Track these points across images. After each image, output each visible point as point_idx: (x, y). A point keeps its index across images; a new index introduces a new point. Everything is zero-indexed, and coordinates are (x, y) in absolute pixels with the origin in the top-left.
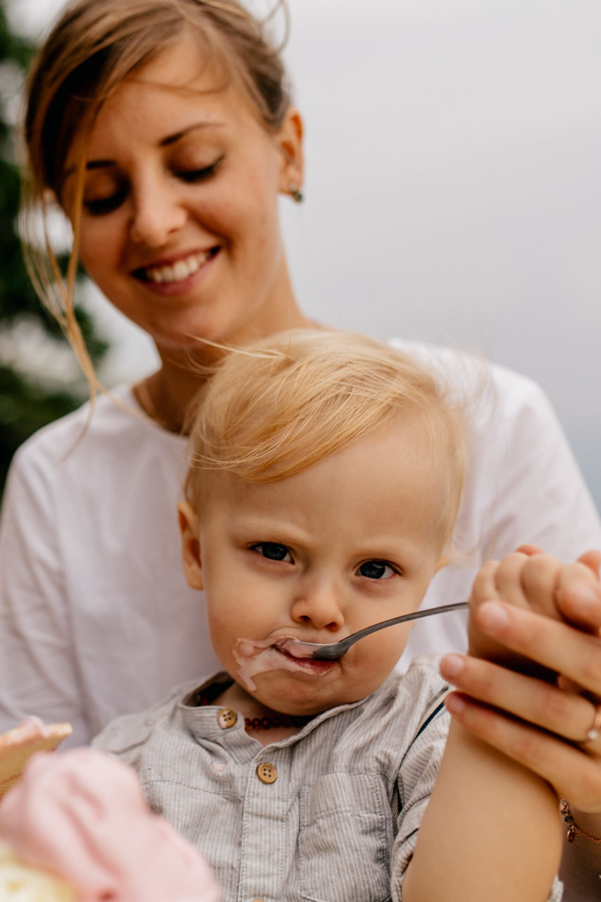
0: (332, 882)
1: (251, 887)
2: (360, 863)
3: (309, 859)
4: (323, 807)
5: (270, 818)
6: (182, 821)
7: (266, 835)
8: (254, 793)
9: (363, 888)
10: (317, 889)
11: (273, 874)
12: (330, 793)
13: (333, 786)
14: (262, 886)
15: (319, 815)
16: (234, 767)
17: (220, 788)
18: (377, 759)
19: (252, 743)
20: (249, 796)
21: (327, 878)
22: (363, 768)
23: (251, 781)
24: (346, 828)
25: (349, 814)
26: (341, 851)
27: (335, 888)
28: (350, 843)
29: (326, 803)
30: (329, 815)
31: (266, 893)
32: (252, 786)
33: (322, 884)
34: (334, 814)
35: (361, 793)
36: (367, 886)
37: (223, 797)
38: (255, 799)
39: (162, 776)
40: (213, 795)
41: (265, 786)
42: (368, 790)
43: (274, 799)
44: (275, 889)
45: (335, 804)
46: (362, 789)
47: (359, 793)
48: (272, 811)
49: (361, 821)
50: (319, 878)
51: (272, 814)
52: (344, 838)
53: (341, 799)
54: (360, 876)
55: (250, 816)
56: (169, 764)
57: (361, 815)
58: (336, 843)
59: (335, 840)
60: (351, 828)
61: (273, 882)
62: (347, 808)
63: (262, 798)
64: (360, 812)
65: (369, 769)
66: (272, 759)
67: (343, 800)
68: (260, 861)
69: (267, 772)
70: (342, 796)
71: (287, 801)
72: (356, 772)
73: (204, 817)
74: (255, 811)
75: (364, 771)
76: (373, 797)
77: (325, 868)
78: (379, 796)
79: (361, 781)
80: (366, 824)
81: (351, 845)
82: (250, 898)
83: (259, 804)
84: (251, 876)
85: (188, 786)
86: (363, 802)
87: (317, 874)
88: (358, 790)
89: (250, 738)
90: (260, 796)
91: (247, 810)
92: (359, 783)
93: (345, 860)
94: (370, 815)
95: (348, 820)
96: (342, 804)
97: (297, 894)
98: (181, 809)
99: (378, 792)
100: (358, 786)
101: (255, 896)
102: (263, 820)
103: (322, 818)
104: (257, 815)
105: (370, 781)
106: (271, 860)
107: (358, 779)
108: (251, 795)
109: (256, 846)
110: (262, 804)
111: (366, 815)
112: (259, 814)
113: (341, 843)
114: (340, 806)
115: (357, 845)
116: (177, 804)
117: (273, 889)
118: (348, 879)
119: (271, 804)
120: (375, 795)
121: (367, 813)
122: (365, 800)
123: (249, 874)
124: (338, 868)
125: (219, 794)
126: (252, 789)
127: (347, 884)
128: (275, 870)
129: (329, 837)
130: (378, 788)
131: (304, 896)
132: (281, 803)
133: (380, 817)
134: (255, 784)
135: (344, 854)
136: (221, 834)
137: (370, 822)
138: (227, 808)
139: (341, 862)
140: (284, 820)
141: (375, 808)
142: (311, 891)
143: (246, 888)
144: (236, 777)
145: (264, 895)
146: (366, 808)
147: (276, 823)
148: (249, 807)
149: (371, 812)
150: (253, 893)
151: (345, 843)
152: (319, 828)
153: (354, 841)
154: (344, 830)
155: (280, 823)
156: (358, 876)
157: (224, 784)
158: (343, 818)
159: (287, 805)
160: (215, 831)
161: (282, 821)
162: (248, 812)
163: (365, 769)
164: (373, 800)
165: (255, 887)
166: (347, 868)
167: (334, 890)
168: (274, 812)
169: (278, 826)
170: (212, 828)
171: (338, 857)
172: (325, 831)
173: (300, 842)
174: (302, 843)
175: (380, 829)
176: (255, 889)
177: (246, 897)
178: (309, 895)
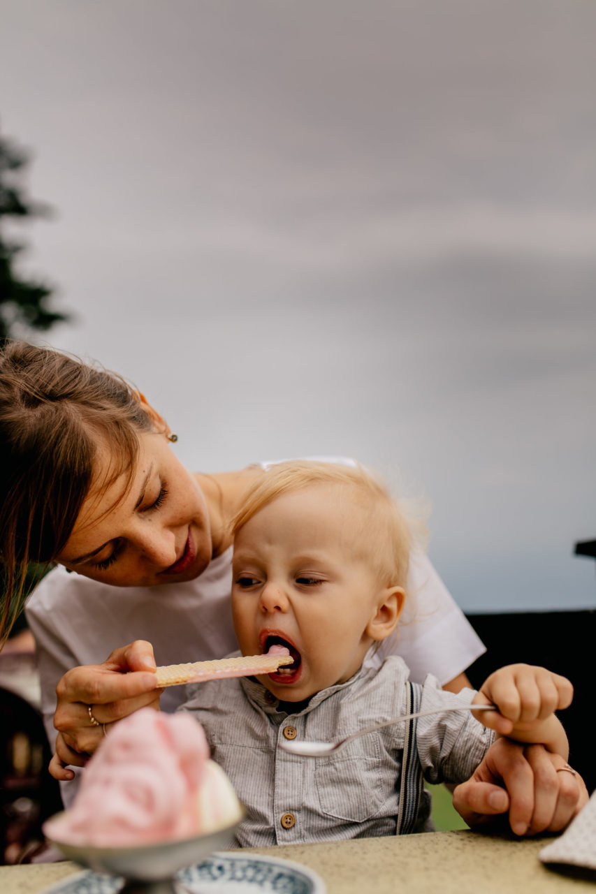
1: (282, 805)
3: (324, 787)
5: (292, 761)
7: (289, 771)
9: (363, 808)
10: (333, 808)
11: (295, 795)
14: (289, 803)
15: (336, 760)
17: (260, 744)
18: (378, 723)
21: (341, 801)
23: (280, 739)
25: (356, 761)
30: (343, 761)
31: (292, 807)
32: (281, 742)
33: (337, 804)
34: (346, 760)
35: (367, 745)
36: (366, 807)
37: (261, 750)
39: (221, 741)
40: (253, 749)
41: (288, 741)
42: (372, 742)
45: (348, 754)
46: (368, 742)
49: (366, 762)
50: (335, 801)
53: (352, 751)
55: (280, 761)
56: (225, 732)
57: (365, 759)
61: (296, 800)
64: (367, 757)
66: (293, 724)
68: (286, 788)
69: (290, 732)
74: (283, 758)
76: (374, 747)
77: (339, 795)
78: (378, 747)
80: (369, 764)
84: (282, 798)
86: (368, 751)
87: (333, 798)
88: (365, 743)
92: (366, 739)
94: (372, 759)
96: (353, 754)
99: (378, 744)
100: (365, 741)
101: (284, 811)
102: (288, 763)
103: (338, 762)
104: (284, 761)
105: (373, 737)
106: (295, 787)
107: (365, 736)
109: (284, 780)
111: (370, 759)
114: (352, 756)
122: (369, 749)
123: (280, 796)
125: (258, 748)
128: (296, 793)
129: (342, 775)
130: (378, 742)
133: (378, 760)
134: (282, 740)
136: (261, 776)
137: (372, 763)
138: (263, 757)
141: (375, 754)
142: (329, 809)
143: (279, 806)
144: (270, 736)
145: (290, 810)
146: (370, 755)
148: (279, 756)
149: (373, 757)
150: (283, 809)
152: (336, 769)
155: (299, 764)
157: (262, 741)
160: (258, 774)
162: (278, 759)
164: (375, 749)
165: (285, 804)
169: (297, 766)
170: (255, 772)
172: (340, 771)
173: (317, 776)
174: (319, 777)
175: (378, 767)
176: (284, 807)
177: (279, 813)
178: (328, 811)
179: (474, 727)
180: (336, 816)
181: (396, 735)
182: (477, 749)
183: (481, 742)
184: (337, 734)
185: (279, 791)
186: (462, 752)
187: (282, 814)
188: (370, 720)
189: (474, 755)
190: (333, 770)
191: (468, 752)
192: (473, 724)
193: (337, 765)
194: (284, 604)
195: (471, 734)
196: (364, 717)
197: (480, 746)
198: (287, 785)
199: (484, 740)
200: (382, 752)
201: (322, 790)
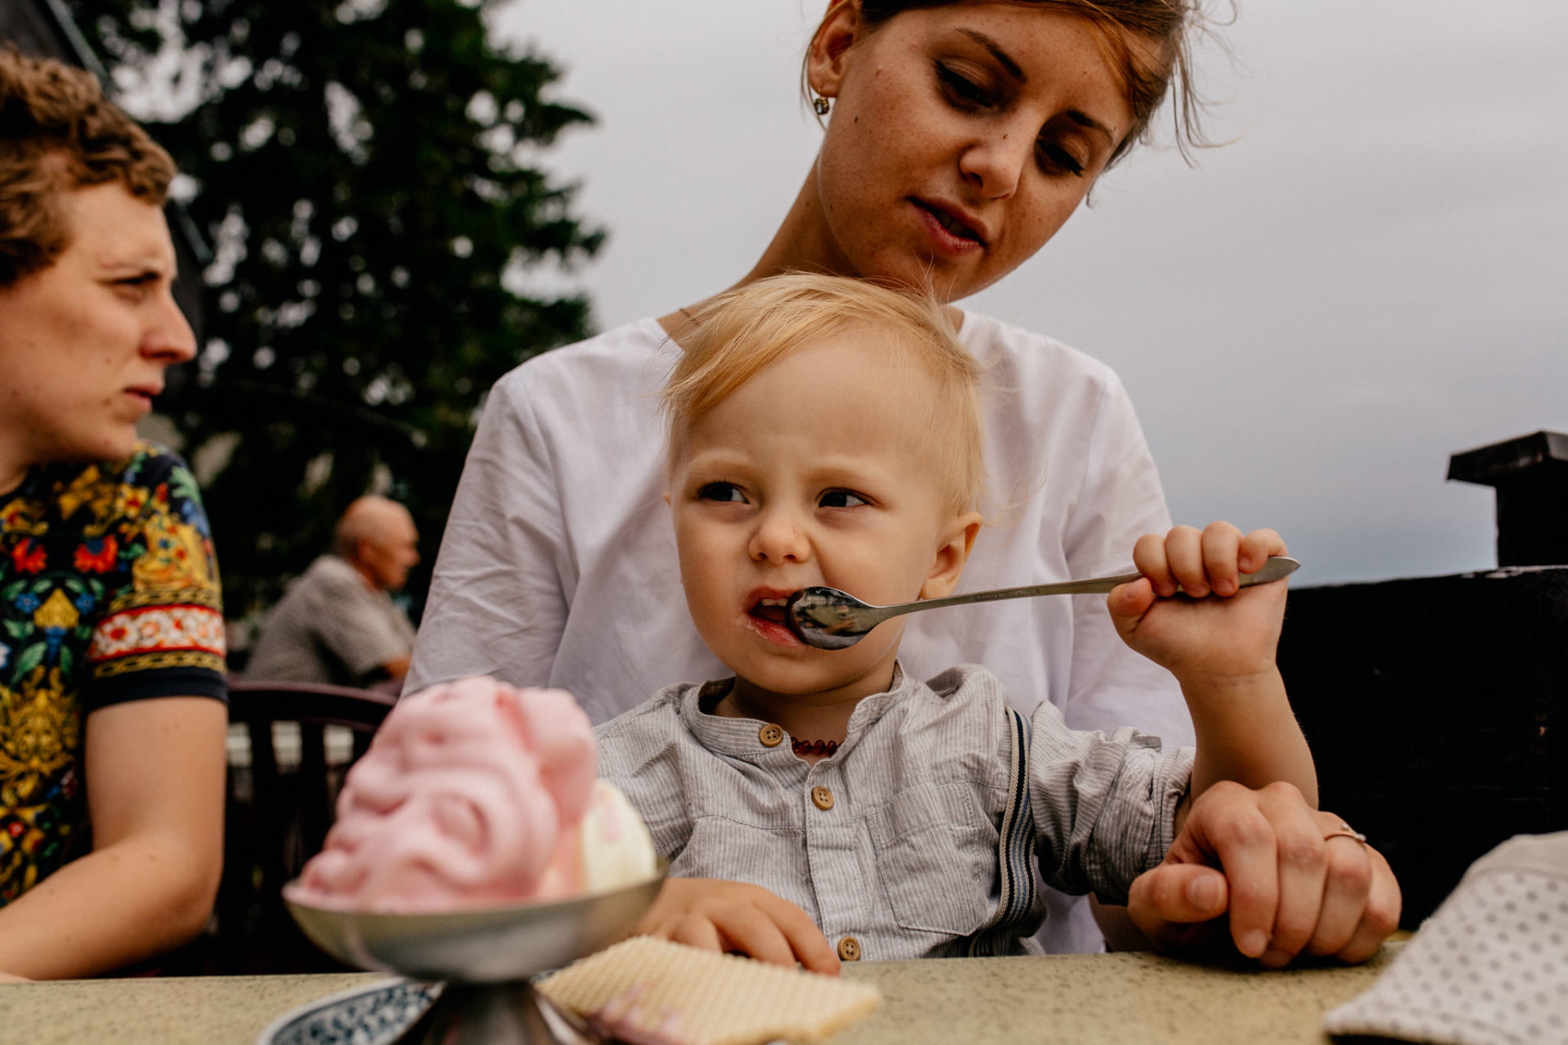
0: (938, 905)
1: (836, 922)
2: (962, 881)
3: (897, 884)
4: (914, 822)
5: (837, 848)
6: (728, 870)
7: (837, 867)
8: (815, 822)
9: (968, 908)
10: (918, 916)
11: (856, 906)
12: (921, 805)
13: (923, 797)
14: (848, 920)
15: (910, 832)
16: (785, 794)
17: (768, 822)
18: (965, 765)
19: (799, 764)
20: (811, 826)
21: (930, 901)
22: (951, 776)
23: (809, 810)
24: (945, 842)
25: (945, 827)
26: (943, 868)
27: (942, 911)
28: (952, 858)
29: (918, 817)
30: (923, 830)
31: (853, 927)
32: (812, 815)
33: (925, 909)
34: (928, 829)
35: (951, 803)
36: (971, 906)
37: (772, 833)
38: (818, 829)
39: (704, 811)
40: (760, 831)
41: (824, 813)
42: (958, 800)
43: (837, 826)
44: (862, 922)
45: (929, 818)
46: (952, 799)
47: (948, 804)
48: (839, 840)
49: (954, 836)
50: (920, 903)
51: (840, 843)
52: (944, 853)
53: (935, 811)
54: (964, 896)
55: (815, 849)
56: (710, 795)
57: (953, 828)
58: (936, 860)
59: (935, 857)
60: (949, 842)
61: (858, 914)
62: (942, 821)
63: (825, 827)
64: (952, 825)
65: (958, 777)
66: (824, 781)
67: (937, 812)
68: (838, 895)
69: (823, 797)
70: (936, 808)
71: (851, 827)
72: (942, 781)
73: (755, 860)
74: (820, 842)
75: (951, 779)
76: (964, 807)
77: (925, 891)
78: (971, 806)
79: (950, 791)
80: (958, 838)
81: (952, 862)
82: (836, 936)
83: (824, 834)
84: (833, 912)
85: (734, 821)
86: (954, 814)
87: (916, 899)
88: (947, 800)
89: (799, 760)
90: (822, 824)
91: (812, 843)
92: (948, 793)
93: (949, 878)
94: (963, 828)
95: (946, 834)
96: (937, 817)
97: (892, 925)
98: (727, 853)
99: (970, 801)
100: (946, 796)
101: (841, 933)
102: (830, 851)
103: (914, 834)
104: (822, 848)
105: (959, 789)
106: (850, 892)
107: (946, 789)
108: (813, 824)
109: (830, 880)
110: (827, 834)
111: (958, 828)
112: (825, 846)
113: (942, 860)
114: (935, 819)
115: (958, 860)
116: (722, 848)
117: (860, 922)
118: (953, 899)
119: (835, 832)
120: (965, 804)
121: (959, 826)
122: (955, 811)
123: (830, 909)
124: (943, 889)
125: (767, 829)
126: (812, 818)
127: (953, 905)
128: (857, 902)
129: (926, 855)
130: (969, 796)
131: (904, 926)
132: (845, 830)
133: (972, 829)
134: (814, 812)
135: (946, 871)
136: (779, 877)
137: (963, 836)
138: (779, 845)
139: (945, 881)
140: (852, 848)
141: (966, 819)
143: (831, 925)
144: (790, 806)
145: (851, 930)
146: (958, 820)
147: (844, 853)
148: (813, 839)
149: (963, 825)
150: (839, 930)
151: (947, 859)
152: (913, 847)
153: (955, 856)
154: (943, 845)
155: (848, 852)
156: (962, 894)
157: (775, 817)
158: (940, 831)
159: (853, 831)
160: (772, 874)
161: (850, 850)
162: (812, 846)
163: (953, 777)
164: (965, 810)
165: (841, 922)
166: (952, 886)
167: (940, 914)
168: (842, 841)
169: (847, 856)
170: (767, 871)
171: (940, 875)
172: (920, 849)
173: (882, 868)
174: (886, 868)
175: (972, 842)
176: (841, 925)
177: (832, 935)
178: (910, 924)
179: (1129, 789)
180: (925, 928)
181: (997, 783)
182: (1137, 828)
183: (1143, 814)
184: (903, 786)
185: (827, 900)
186: (1114, 837)
187: (837, 939)
188: (950, 761)
189: (1135, 838)
190: (908, 850)
191: (1124, 834)
192: (1128, 783)
193: (913, 839)
194: (802, 549)
195: (1125, 802)
196: (940, 758)
197: (1143, 820)
198: (837, 890)
199: (1149, 809)
200: (977, 815)
201: (893, 890)
